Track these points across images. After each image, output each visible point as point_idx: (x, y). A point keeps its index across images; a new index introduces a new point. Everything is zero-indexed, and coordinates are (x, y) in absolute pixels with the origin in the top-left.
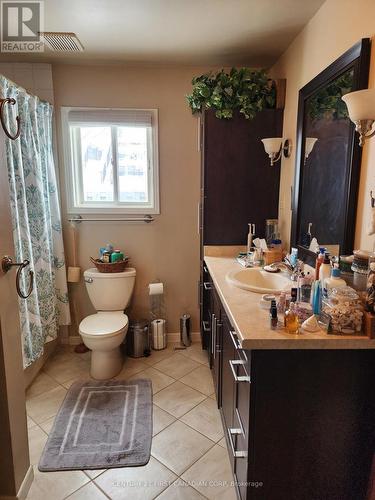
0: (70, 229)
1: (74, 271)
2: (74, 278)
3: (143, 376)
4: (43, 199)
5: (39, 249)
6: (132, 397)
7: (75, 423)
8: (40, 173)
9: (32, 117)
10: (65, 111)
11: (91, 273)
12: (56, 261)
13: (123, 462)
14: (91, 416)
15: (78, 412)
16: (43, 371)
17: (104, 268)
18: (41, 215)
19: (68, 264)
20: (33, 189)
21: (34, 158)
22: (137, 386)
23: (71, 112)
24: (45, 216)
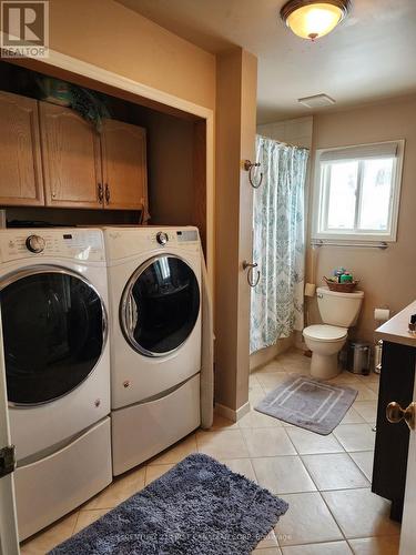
0: (311, 252)
1: (310, 286)
2: (309, 293)
3: (353, 387)
4: (290, 226)
5: (282, 264)
6: (336, 396)
7: (285, 395)
8: (290, 206)
9: (289, 163)
10: (319, 152)
11: (323, 290)
12: (296, 276)
13: (308, 426)
14: (299, 395)
15: (290, 390)
16: (276, 359)
17: (334, 287)
18: (287, 238)
19: (307, 280)
20: (282, 218)
21: (286, 195)
22: (343, 391)
23: (324, 153)
24: (290, 240)
